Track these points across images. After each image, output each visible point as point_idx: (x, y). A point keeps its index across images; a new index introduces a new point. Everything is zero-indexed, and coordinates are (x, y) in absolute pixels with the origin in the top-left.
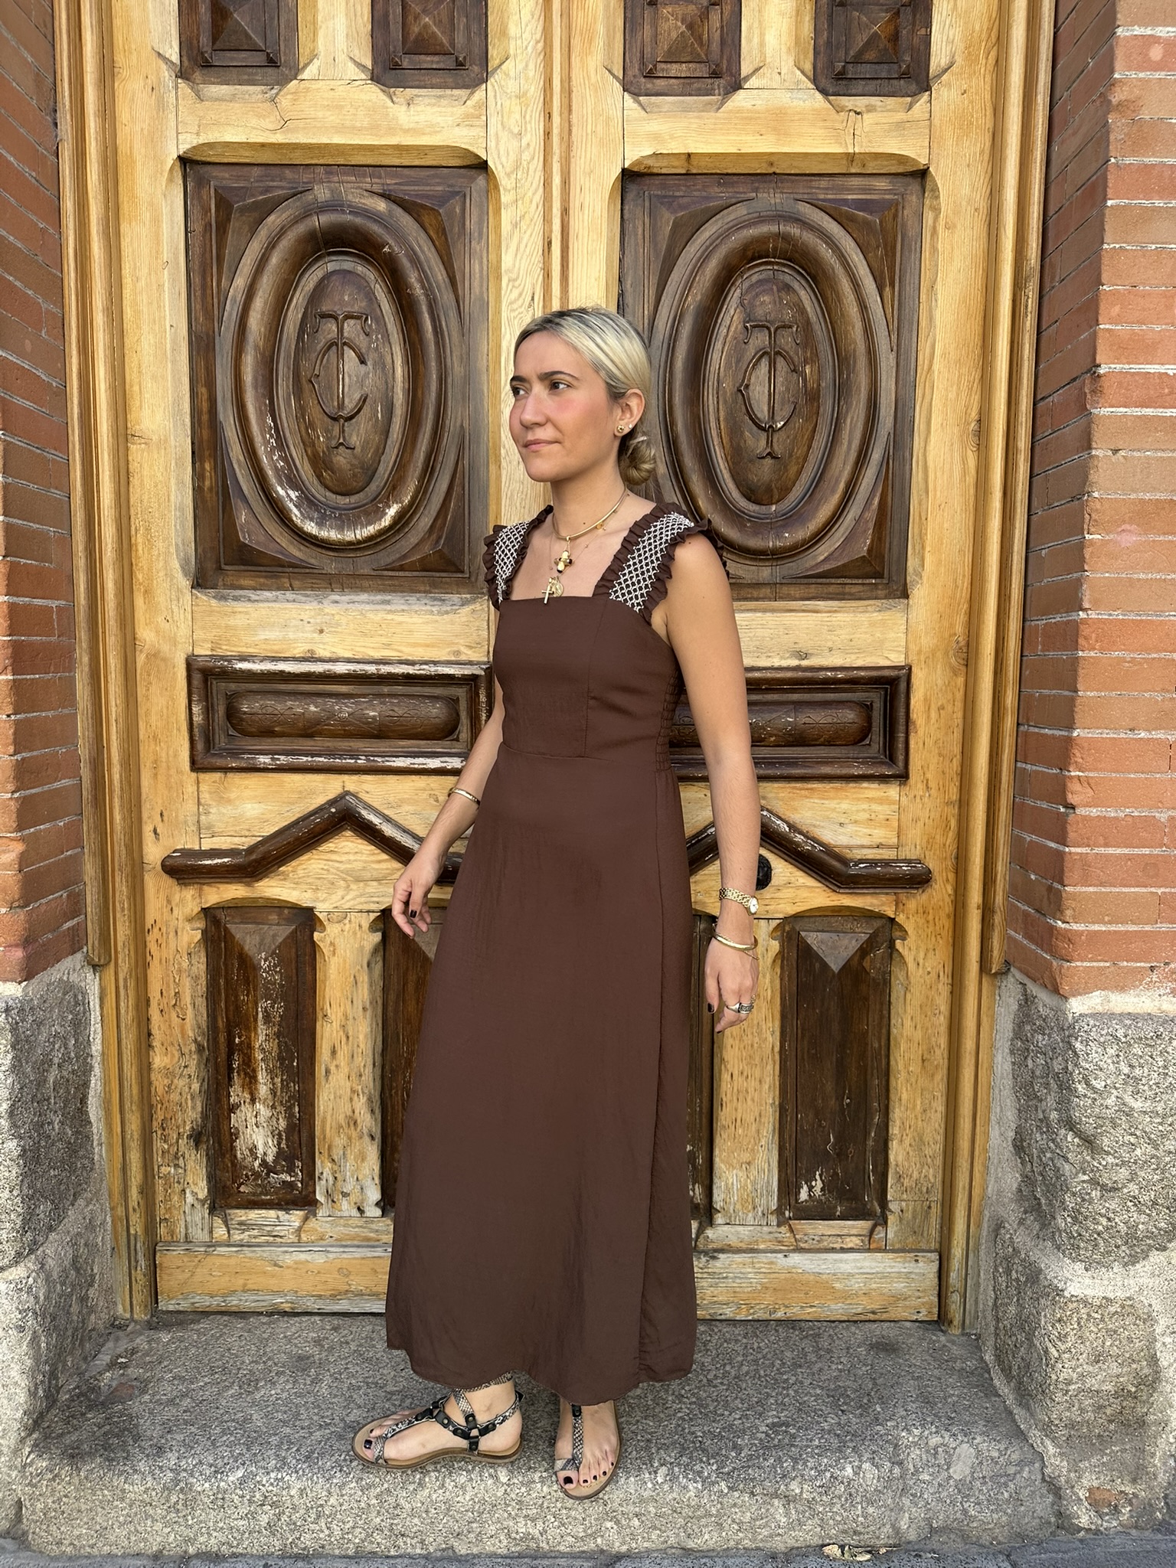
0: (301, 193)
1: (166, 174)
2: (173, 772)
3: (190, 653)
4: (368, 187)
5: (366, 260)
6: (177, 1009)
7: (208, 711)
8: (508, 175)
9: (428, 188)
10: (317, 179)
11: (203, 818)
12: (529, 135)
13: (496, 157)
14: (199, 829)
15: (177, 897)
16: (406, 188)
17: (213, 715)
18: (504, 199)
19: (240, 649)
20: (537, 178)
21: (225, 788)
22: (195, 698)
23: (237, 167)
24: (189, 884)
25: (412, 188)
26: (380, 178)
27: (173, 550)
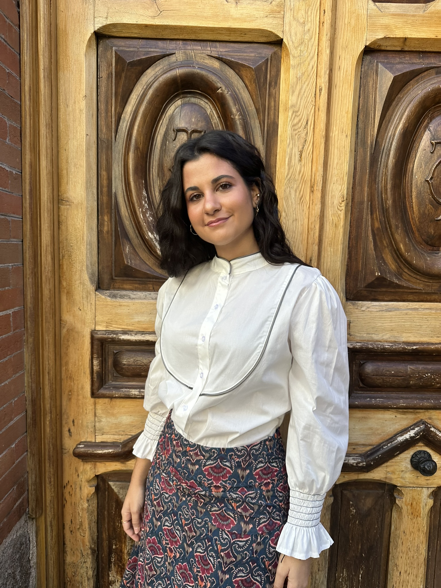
0: (169, 55)
1: (86, 42)
2: (81, 397)
3: (93, 328)
4: (209, 53)
5: (206, 98)
6: (81, 531)
7: (103, 363)
8: (296, 48)
9: (245, 54)
10: (178, 48)
11: (97, 424)
12: (309, 24)
13: (289, 37)
14: (95, 430)
15: (81, 469)
16: (232, 54)
17: (105, 364)
18: (292, 62)
19: (123, 327)
20: (313, 51)
21: (111, 407)
22: (95, 356)
23: (129, 40)
24: (89, 462)
25: (236, 54)
26: (216, 47)
27: (84, 268)
